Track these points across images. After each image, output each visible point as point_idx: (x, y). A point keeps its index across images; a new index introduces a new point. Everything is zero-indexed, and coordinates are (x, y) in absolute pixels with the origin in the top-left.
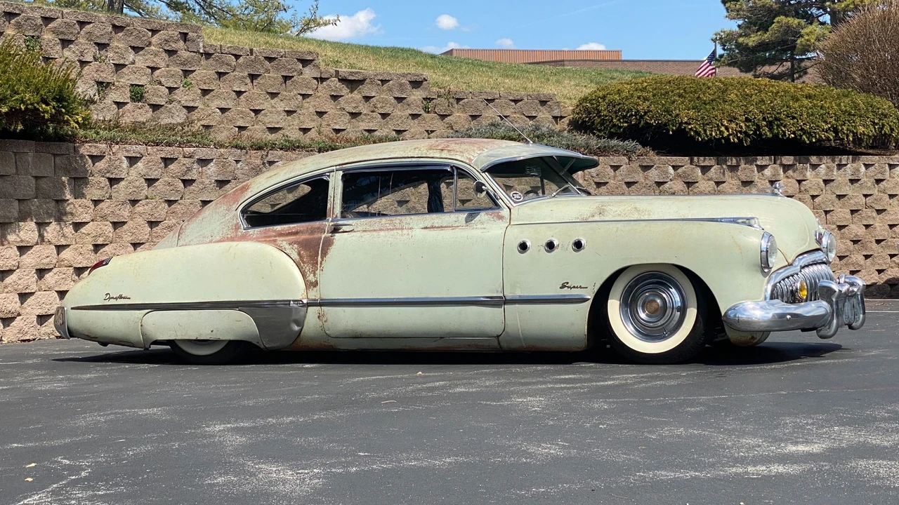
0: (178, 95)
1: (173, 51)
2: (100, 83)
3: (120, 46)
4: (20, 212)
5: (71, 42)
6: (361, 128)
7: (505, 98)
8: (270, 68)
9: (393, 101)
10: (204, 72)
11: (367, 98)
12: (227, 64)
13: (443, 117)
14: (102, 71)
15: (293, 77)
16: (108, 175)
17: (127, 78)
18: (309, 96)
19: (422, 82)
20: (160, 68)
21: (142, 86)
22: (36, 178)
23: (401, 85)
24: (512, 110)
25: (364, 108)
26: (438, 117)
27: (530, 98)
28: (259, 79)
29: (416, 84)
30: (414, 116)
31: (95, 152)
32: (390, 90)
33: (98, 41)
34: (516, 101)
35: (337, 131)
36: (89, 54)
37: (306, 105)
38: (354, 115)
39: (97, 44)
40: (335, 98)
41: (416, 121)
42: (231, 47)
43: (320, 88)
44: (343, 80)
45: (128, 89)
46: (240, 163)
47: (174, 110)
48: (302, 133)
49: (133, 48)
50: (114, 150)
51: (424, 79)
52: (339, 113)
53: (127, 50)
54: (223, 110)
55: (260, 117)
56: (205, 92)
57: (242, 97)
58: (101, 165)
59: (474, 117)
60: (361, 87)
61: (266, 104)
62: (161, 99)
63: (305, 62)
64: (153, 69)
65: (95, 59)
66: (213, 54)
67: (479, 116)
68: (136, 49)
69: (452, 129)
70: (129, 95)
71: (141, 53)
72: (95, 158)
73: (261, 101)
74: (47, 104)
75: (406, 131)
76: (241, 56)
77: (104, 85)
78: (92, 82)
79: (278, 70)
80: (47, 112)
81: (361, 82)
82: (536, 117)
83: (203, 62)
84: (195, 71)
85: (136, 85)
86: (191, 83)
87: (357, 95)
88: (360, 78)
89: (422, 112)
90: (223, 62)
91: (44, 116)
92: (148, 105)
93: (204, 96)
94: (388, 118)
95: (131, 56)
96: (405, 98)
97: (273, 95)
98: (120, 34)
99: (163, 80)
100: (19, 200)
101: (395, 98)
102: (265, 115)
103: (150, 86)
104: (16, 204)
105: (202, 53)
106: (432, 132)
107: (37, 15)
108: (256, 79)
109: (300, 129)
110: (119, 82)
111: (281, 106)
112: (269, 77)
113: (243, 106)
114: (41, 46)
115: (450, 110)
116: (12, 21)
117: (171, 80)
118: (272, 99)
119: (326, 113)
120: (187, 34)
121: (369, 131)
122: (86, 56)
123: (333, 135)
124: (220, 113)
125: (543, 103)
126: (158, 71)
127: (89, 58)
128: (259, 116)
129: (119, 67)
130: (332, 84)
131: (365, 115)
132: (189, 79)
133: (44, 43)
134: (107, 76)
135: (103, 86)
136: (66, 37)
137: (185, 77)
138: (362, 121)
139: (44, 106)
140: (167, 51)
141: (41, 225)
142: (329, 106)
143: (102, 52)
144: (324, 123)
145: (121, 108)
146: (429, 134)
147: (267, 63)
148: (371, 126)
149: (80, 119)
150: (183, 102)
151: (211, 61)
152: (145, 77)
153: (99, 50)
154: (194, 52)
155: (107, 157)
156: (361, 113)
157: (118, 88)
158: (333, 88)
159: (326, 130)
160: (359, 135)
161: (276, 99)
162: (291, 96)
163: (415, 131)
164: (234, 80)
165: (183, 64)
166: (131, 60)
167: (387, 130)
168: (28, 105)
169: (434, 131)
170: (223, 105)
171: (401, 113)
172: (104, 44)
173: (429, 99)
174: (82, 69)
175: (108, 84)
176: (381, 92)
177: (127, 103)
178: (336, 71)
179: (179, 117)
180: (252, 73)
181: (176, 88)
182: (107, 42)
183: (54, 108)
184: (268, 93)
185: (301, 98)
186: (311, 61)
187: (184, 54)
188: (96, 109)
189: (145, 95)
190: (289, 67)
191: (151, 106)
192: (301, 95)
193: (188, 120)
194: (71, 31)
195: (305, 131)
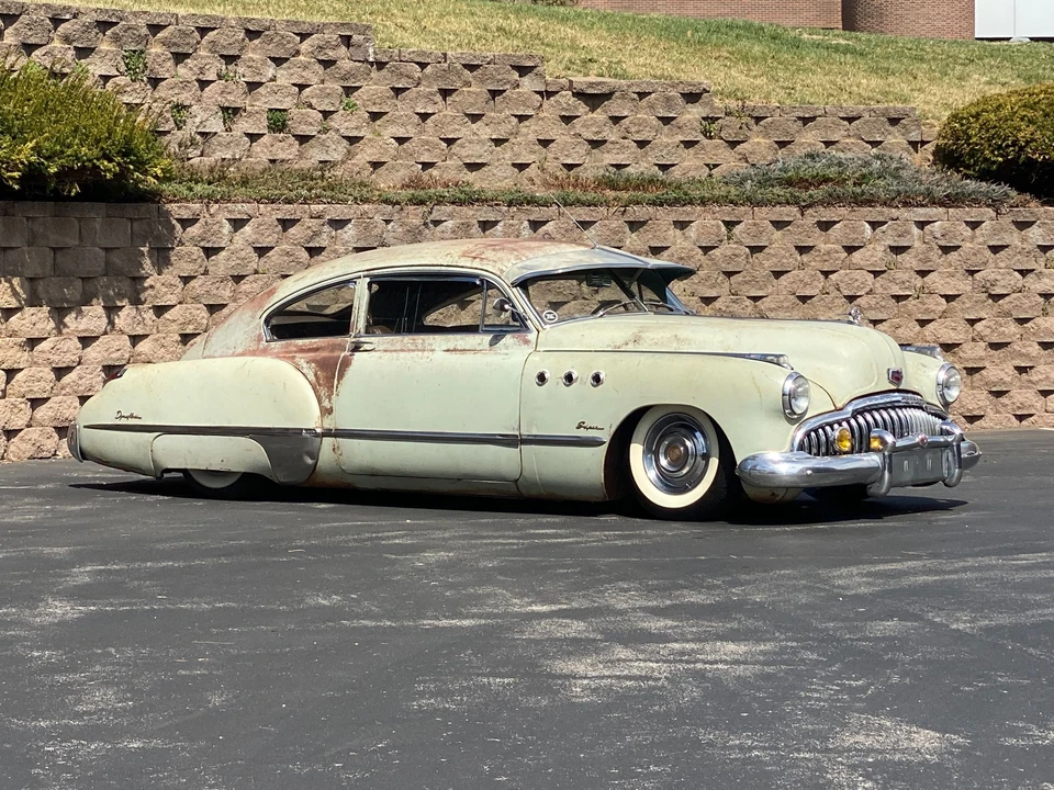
0: (336, 122)
1: (330, 61)
2: (225, 109)
3: (255, 57)
4: (84, 292)
5: (187, 56)
6: (606, 162)
7: (834, 115)
8: (471, 79)
9: (655, 122)
10: (373, 89)
11: (616, 120)
12: (407, 76)
13: (733, 144)
14: (229, 93)
15: (505, 91)
16: (202, 244)
17: (264, 101)
18: (528, 117)
19: (701, 94)
20: (310, 85)
21: (285, 110)
22: (107, 250)
23: (668, 99)
24: (843, 132)
25: (611, 134)
26: (725, 145)
27: (873, 114)
28: (454, 95)
29: (692, 97)
30: (689, 144)
31: (185, 215)
32: (652, 107)
33: (225, 53)
34: (850, 120)
35: (570, 167)
36: (212, 70)
37: (524, 130)
38: (596, 144)
39: (221, 56)
40: (567, 119)
41: (691, 151)
42: (414, 52)
43: (545, 106)
44: (579, 95)
45: (266, 115)
46: (392, 224)
47: (329, 143)
48: (516, 170)
49: (273, 59)
50: (212, 211)
51: (704, 89)
52: (573, 141)
53: (264, 63)
54: (401, 140)
55: (455, 148)
56: (375, 116)
57: (428, 121)
58: (194, 230)
59: (782, 144)
60: (606, 103)
61: (465, 131)
62: (311, 128)
63: (523, 71)
64: (302, 87)
65: (220, 77)
66: (387, 63)
67: (789, 142)
68: (278, 61)
69: (747, 162)
70: (266, 123)
71: (285, 65)
72: (186, 223)
73: (457, 127)
74: (110, 161)
75: (673, 165)
76: (429, 64)
77: (231, 110)
78: (216, 108)
79: (482, 82)
80: (110, 171)
81: (608, 96)
82: (881, 142)
83: (374, 74)
84: (360, 87)
85: (277, 110)
86: (355, 105)
87: (599, 115)
88: (605, 90)
89: (700, 137)
90: (401, 74)
91: (106, 175)
92: (293, 136)
93: (374, 121)
94: (648, 148)
95: (270, 70)
96: (674, 118)
97: (475, 118)
98: (256, 42)
99: (314, 101)
100: (83, 279)
101: (659, 118)
102: (462, 146)
103: (294, 111)
104: (79, 283)
105: (372, 62)
106: (716, 166)
107: (142, 22)
108: (450, 95)
109: (514, 165)
110: (253, 106)
111: (484, 131)
112: (468, 92)
113: (430, 131)
114: (145, 64)
115: (744, 134)
116: (108, 33)
117: (326, 101)
118: (473, 122)
119: (553, 141)
120: (350, 37)
121: (619, 167)
122: (207, 73)
123: (562, 174)
124: (396, 145)
125: (894, 121)
126: (308, 89)
127: (211, 76)
128: (453, 147)
129: (253, 86)
130: (562, 100)
131: (612, 143)
132: (352, 99)
133: (149, 60)
134: (235, 99)
135: (230, 113)
136: (180, 50)
137: (348, 96)
138: (608, 152)
139: (106, 163)
140: (320, 62)
141: (112, 310)
142: (558, 132)
143: (230, 68)
144: (550, 156)
145: (255, 141)
146: (711, 170)
147: (467, 72)
148: (620, 159)
149: (159, 172)
150: (342, 131)
151: (384, 72)
152: (290, 98)
153: (226, 64)
154: (360, 61)
155: (202, 221)
156: (606, 141)
157: (250, 115)
158: (565, 105)
159: (553, 166)
160: (602, 172)
161: (479, 123)
162: (500, 119)
163: (689, 166)
164: (417, 98)
165: (344, 78)
166: (270, 76)
167: (646, 165)
168: (84, 162)
169: (718, 165)
170: (401, 133)
171: (667, 139)
172: (233, 56)
173: (711, 118)
174: (202, 90)
175: (236, 111)
176: (636, 110)
177: (264, 134)
178: (571, 82)
179: (336, 152)
180: (444, 87)
181: (333, 112)
182: (238, 53)
183: (119, 164)
184: (467, 115)
185: (516, 120)
186: (532, 68)
187: (346, 65)
188: (220, 144)
189: (289, 123)
190: (499, 77)
191: (297, 137)
192: (516, 116)
193: (349, 155)
194: (187, 40)
195: (521, 167)
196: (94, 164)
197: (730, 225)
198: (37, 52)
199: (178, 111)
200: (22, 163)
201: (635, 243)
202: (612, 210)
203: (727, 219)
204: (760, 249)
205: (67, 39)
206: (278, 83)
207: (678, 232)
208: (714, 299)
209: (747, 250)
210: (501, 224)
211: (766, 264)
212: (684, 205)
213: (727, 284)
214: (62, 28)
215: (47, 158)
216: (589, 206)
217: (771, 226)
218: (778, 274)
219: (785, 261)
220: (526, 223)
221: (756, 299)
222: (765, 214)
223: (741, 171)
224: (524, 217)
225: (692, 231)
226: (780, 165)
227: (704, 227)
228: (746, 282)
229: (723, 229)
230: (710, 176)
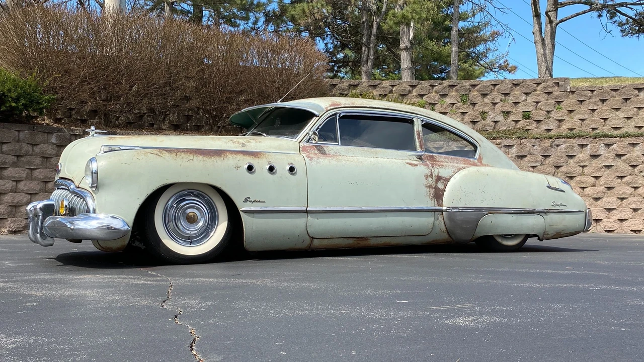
0: (552, 115)
1: (550, 92)
2: (504, 112)
3: (517, 93)
5: (487, 94)
8: (615, 95)
10: (569, 101)
12: (585, 96)
14: (505, 106)
15: (631, 98)
17: (521, 108)
20: (541, 102)
21: (530, 111)
28: (607, 102)
33: (503, 92)
36: (498, 99)
39: (503, 94)
42: (588, 86)
45: (521, 114)
46: (536, 146)
47: (549, 122)
49: (525, 93)
53: (520, 95)
54: (582, 120)
56: (571, 111)
57: (595, 112)
61: (612, 115)
62: (542, 117)
63: (640, 90)
64: (537, 103)
65: (501, 101)
66: (576, 91)
68: (527, 94)
70: (521, 116)
71: (530, 95)
73: (608, 114)
76: (595, 90)
78: (500, 112)
79: (620, 95)
83: (571, 96)
84: (564, 101)
85: (526, 111)
86: (561, 108)
90: (582, 95)
92: (533, 120)
93: (570, 114)
95: (524, 98)
97: (617, 109)
98: (518, 88)
99: (543, 108)
102: (610, 121)
103: (534, 111)
105: (569, 92)
107: (468, 83)
108: (605, 102)
109: (636, 127)
110: (516, 111)
112: (614, 100)
113: (596, 116)
114: (469, 99)
116: (454, 89)
117: (548, 107)
118: (616, 111)
120: (558, 83)
122: (496, 100)
124: (580, 122)
126: (540, 104)
127: (498, 101)
128: (606, 121)
129: (516, 103)
132: (560, 106)
133: (471, 97)
134: (508, 109)
135: (507, 114)
136: (484, 93)
137: (558, 105)
140: (546, 93)
143: (506, 98)
145: (517, 123)
147: (613, 92)
150: (555, 118)
151: (575, 95)
152: (532, 107)
153: (504, 96)
154: (564, 92)
157: (514, 114)
161: (619, 112)
162: (629, 109)
164: (589, 104)
165: (556, 98)
170: (582, 117)
172: (507, 93)
174: (494, 106)
175: (508, 113)
177: (521, 120)
179: (552, 125)
180: (602, 99)
182: (510, 92)
184: (613, 109)
187: (556, 93)
188: (501, 125)
189: (531, 116)
190: (628, 93)
191: (535, 121)
192: (636, 108)
193: (559, 127)
194: (487, 89)
198: (425, 97)
199: (484, 114)
205: (436, 92)
206: (527, 102)
210: (589, 145)
214: (435, 88)
220: (602, 145)
224: (601, 142)
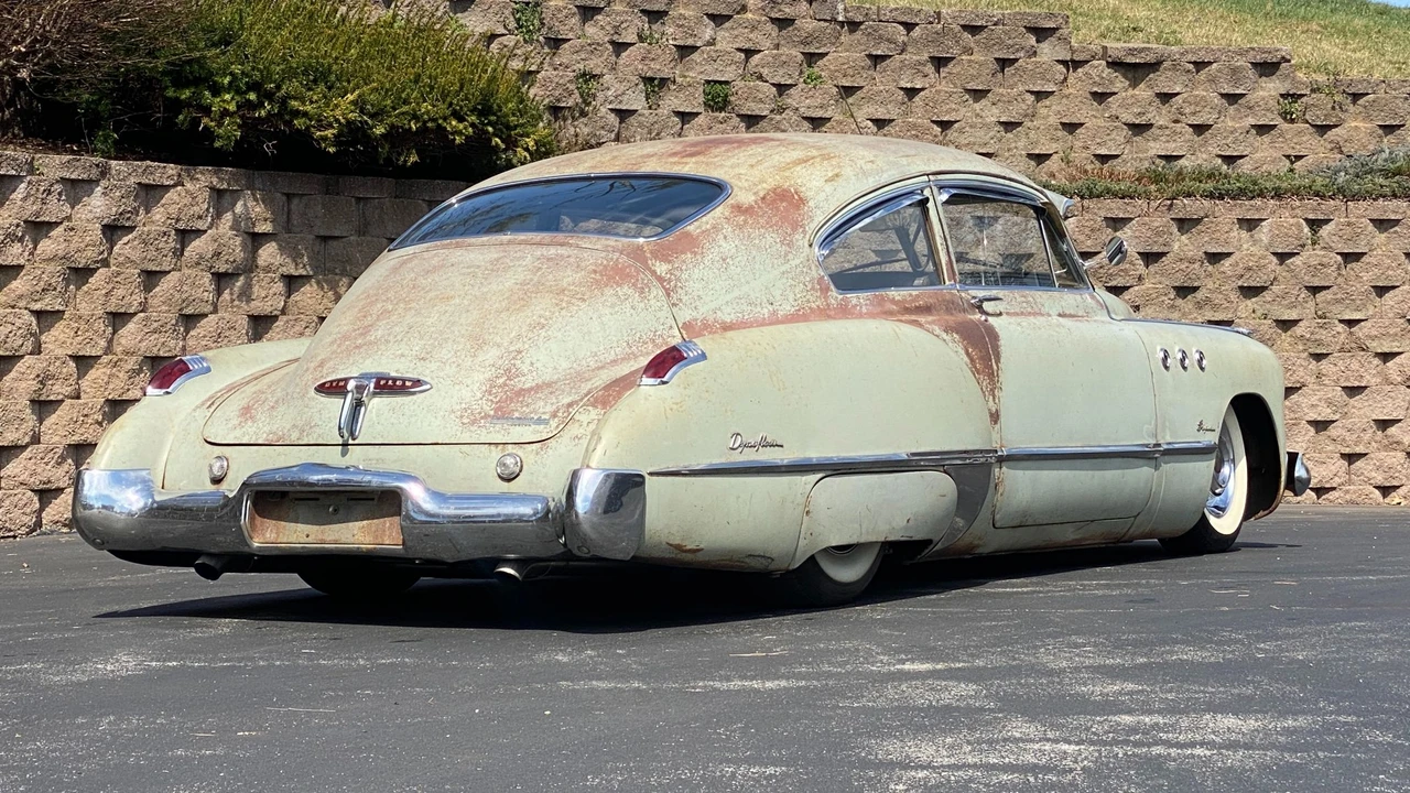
0: (794, 98)
1: (786, 19)
2: (648, 80)
3: (687, 13)
5: (598, 10)
6: (1153, 152)
8: (972, 45)
9: (1217, 100)
10: (844, 56)
11: (1165, 98)
12: (888, 40)
14: (653, 59)
15: (1016, 60)
17: (699, 70)
18: (1050, 94)
19: (1279, 63)
20: (760, 51)
21: (727, 83)
23: (1235, 71)
25: (1160, 116)
26: (1312, 130)
28: (950, 65)
29: (1267, 68)
30: (1262, 129)
32: (1212, 80)
33: (648, 8)
35: (1104, 159)
36: (630, 30)
37: (1044, 111)
38: (1138, 129)
39: (643, 11)
40: (1100, 97)
41: (1266, 138)
42: (896, 9)
43: (1071, 80)
44: (1116, 65)
45: (701, 89)
47: (785, 126)
48: (1033, 163)
49: (712, 17)
51: (1283, 58)
52: (1107, 125)
53: (699, 21)
54: (880, 123)
55: (952, 134)
56: (848, 91)
57: (917, 99)
59: (1389, 129)
60: (1151, 76)
61: (964, 111)
62: (762, 105)
63: (1041, 33)
64: (749, 53)
65: (641, 39)
66: (861, 23)
67: (1399, 127)
68: (718, 19)
70: (701, 99)
71: (727, 25)
73: (954, 106)
74: (461, 119)
75: (1242, 157)
76: (918, 24)
77: (656, 82)
78: (635, 79)
79: (988, 48)
80: (460, 133)
81: (1154, 66)
83: (845, 38)
84: (827, 54)
85: (716, 82)
86: (820, 77)
87: (1143, 92)
88: (1150, 58)
89: (1278, 121)
90: (880, 37)
91: (455, 139)
92: (738, 116)
93: (844, 99)
94: (1207, 134)
95: (708, 31)
96: (1243, 95)
97: (978, 94)
99: (765, 72)
101: (1223, 95)
102: (961, 131)
103: (739, 84)
105: (843, 22)
106: (1299, 158)
108: (945, 65)
109: (1030, 156)
110: (685, 77)
111: (991, 112)
112: (970, 61)
113: (919, 113)
114: (541, 20)
115: (1337, 116)
117: (781, 71)
118: (976, 100)
119: (1082, 124)
121: (1169, 158)
122: (624, 32)
123: (1093, 167)
124: (875, 129)
126: (757, 57)
127: (630, 37)
128: (949, 132)
129: (685, 51)
130: (1094, 73)
131: (1160, 127)
132: (816, 69)
133: (547, 15)
134: (660, 68)
135: (655, 85)
136: (588, 4)
137: (809, 66)
138: (1154, 140)
139: (454, 123)
140: (774, 21)
142: (1088, 113)
143: (654, 27)
144: (1078, 144)
145: (689, 122)
146: (1292, 163)
147: (966, 35)
148: (1171, 148)
149: (532, 143)
150: (802, 110)
151: (858, 34)
152: (734, 67)
153: (649, 22)
154: (825, 20)
156: (1152, 125)
157: (681, 88)
158: (1097, 79)
159: (1081, 157)
160: (1146, 164)
161: (984, 102)
162: (1012, 95)
163: (1263, 158)
164: (901, 69)
165: (805, 43)
166: (708, 38)
167: (1204, 156)
168: (425, 122)
169: (1302, 157)
170: (881, 114)
171: (1233, 123)
172: (658, 12)
173: (1292, 96)
174: (618, 56)
175: (663, 81)
176: (1194, 85)
177: (697, 114)
178: (1105, 48)
180: (937, 55)
181: (791, 86)
182: (664, 8)
183: (473, 125)
184: (968, 91)
185: (1032, 98)
186: (1054, 30)
187: (807, 25)
188: (641, 125)
189: (732, 99)
190: (1010, 42)
191: (743, 117)
192: (1032, 92)
195: (1040, 158)
196: (439, 125)
197: (1315, 224)
199: (586, 82)
200: (337, 121)
201: (1185, 249)
202: (1154, 204)
203: (1311, 216)
204: (1357, 257)
206: (718, 47)
207: (1244, 234)
208: (1295, 322)
209: (1339, 257)
211: (1366, 277)
212: (1252, 198)
213: (1311, 304)
215: (372, 116)
216: (1123, 198)
217: (1371, 227)
218: (1381, 291)
219: (1390, 273)
221: (1351, 323)
222: (1363, 211)
223: (1332, 164)
225: (1263, 233)
226: (1385, 155)
227: (1279, 226)
228: (1338, 301)
229: (1306, 229)
230: (1292, 170)
